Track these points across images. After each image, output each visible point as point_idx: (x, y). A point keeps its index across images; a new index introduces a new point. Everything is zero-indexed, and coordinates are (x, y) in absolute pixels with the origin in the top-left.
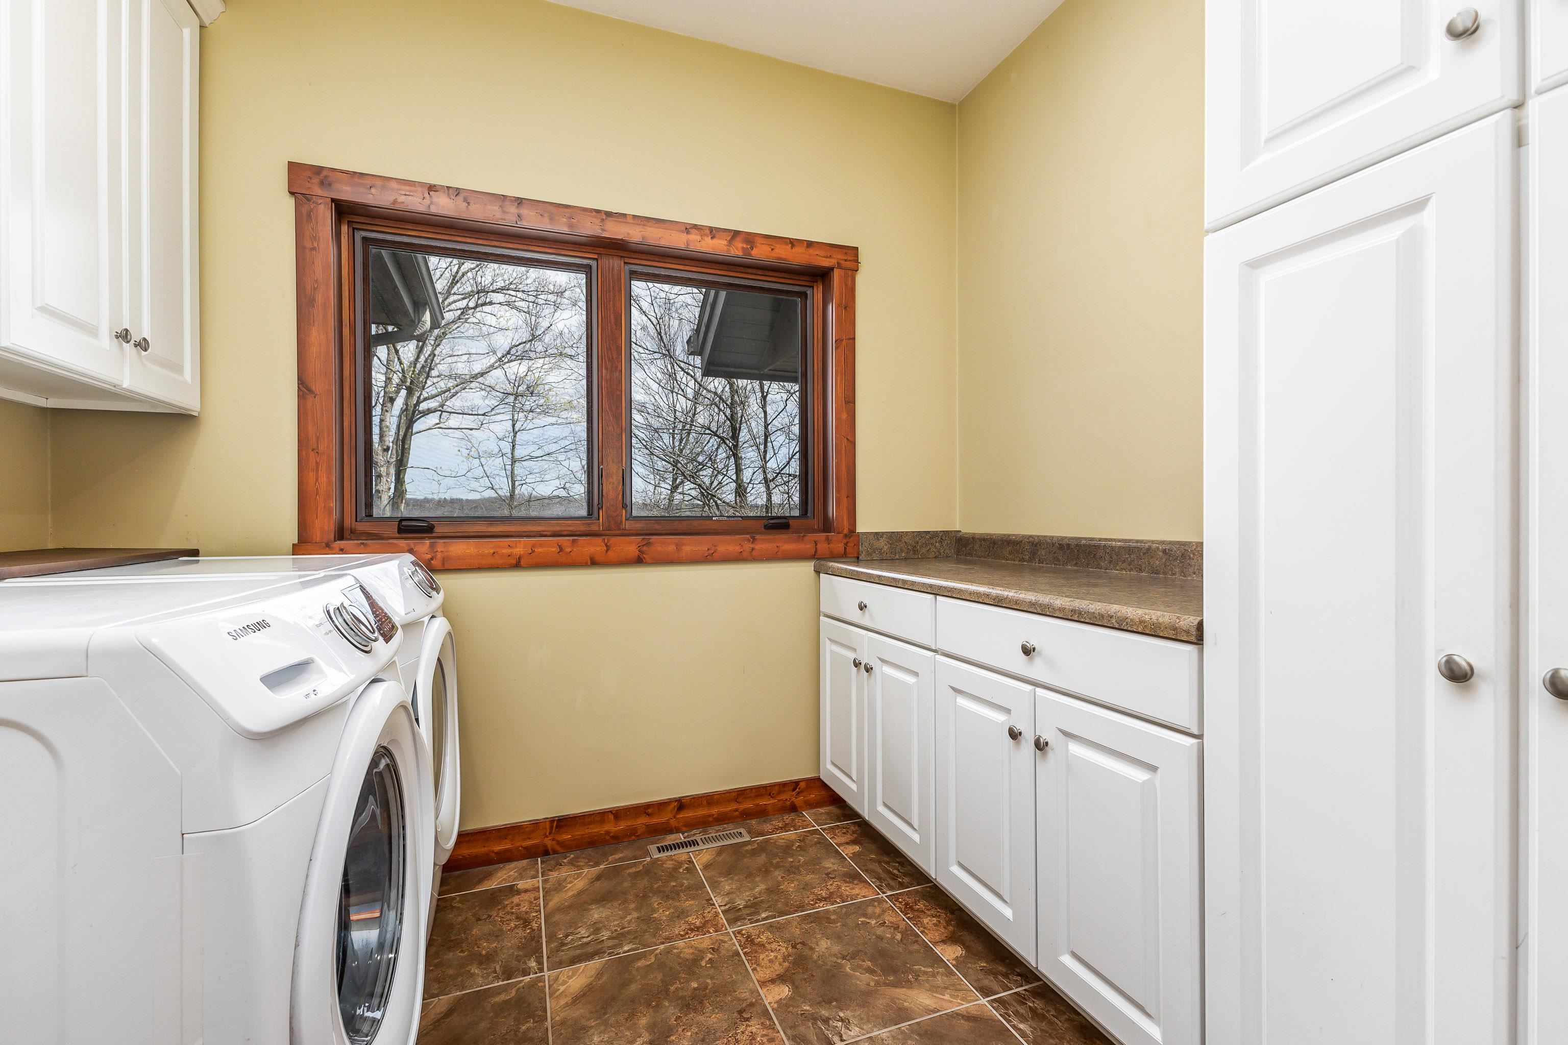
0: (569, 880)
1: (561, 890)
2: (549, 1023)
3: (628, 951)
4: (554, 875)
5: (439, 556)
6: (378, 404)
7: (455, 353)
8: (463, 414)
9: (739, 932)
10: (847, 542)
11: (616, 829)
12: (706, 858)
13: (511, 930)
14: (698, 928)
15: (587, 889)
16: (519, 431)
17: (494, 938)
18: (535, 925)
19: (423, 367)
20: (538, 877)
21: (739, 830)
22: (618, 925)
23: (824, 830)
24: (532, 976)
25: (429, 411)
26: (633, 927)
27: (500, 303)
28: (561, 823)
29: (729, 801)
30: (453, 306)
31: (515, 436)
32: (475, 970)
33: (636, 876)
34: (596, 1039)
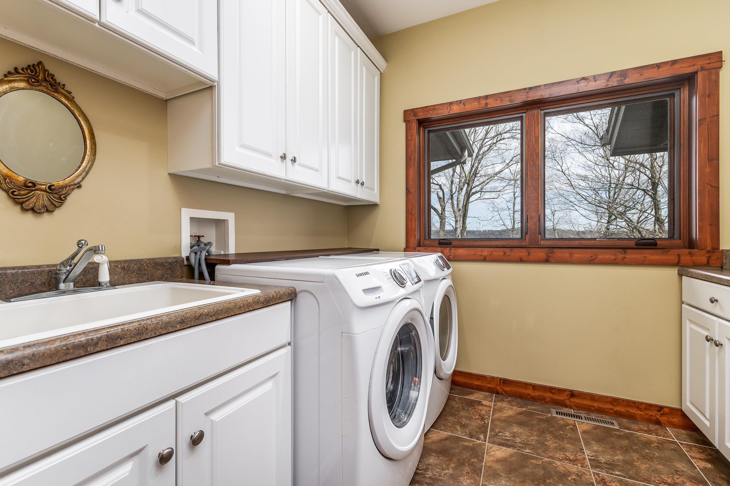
0: (506, 409)
1: (501, 412)
2: (483, 464)
3: (528, 453)
4: (499, 404)
5: (452, 254)
6: (457, 192)
7: (488, 165)
8: (491, 192)
9: (598, 474)
10: (710, 256)
11: (533, 394)
12: (585, 427)
13: (476, 419)
14: (571, 460)
15: (513, 416)
16: (517, 197)
17: (468, 419)
18: (486, 422)
19: (473, 173)
20: (492, 402)
21: (612, 421)
22: (526, 439)
23: (681, 444)
24: (480, 441)
25: (476, 192)
26: (533, 443)
27: (508, 138)
28: (505, 382)
29: (607, 402)
30: (487, 144)
31: (515, 200)
32: (458, 428)
33: (540, 420)
34: (503, 482)
